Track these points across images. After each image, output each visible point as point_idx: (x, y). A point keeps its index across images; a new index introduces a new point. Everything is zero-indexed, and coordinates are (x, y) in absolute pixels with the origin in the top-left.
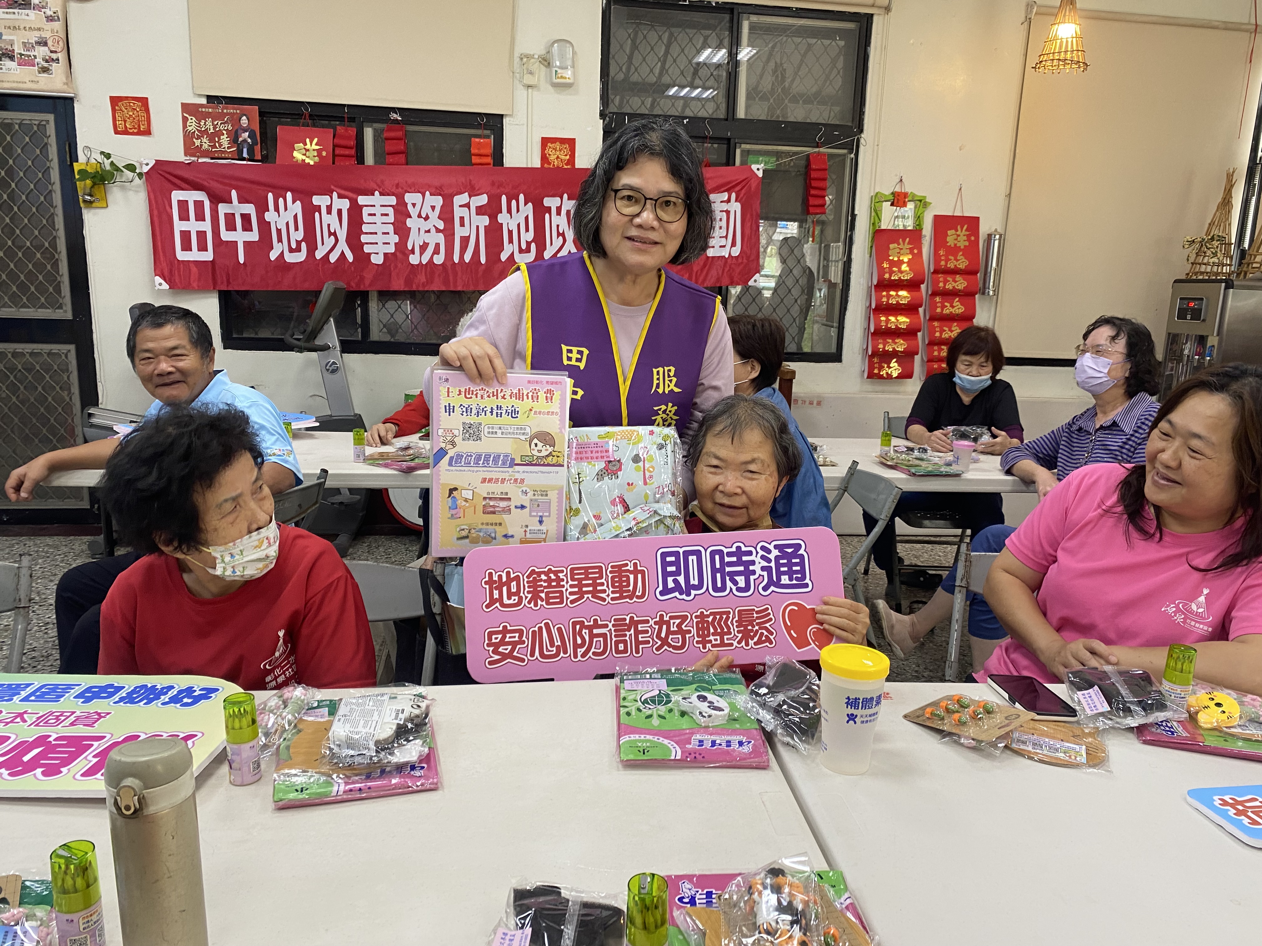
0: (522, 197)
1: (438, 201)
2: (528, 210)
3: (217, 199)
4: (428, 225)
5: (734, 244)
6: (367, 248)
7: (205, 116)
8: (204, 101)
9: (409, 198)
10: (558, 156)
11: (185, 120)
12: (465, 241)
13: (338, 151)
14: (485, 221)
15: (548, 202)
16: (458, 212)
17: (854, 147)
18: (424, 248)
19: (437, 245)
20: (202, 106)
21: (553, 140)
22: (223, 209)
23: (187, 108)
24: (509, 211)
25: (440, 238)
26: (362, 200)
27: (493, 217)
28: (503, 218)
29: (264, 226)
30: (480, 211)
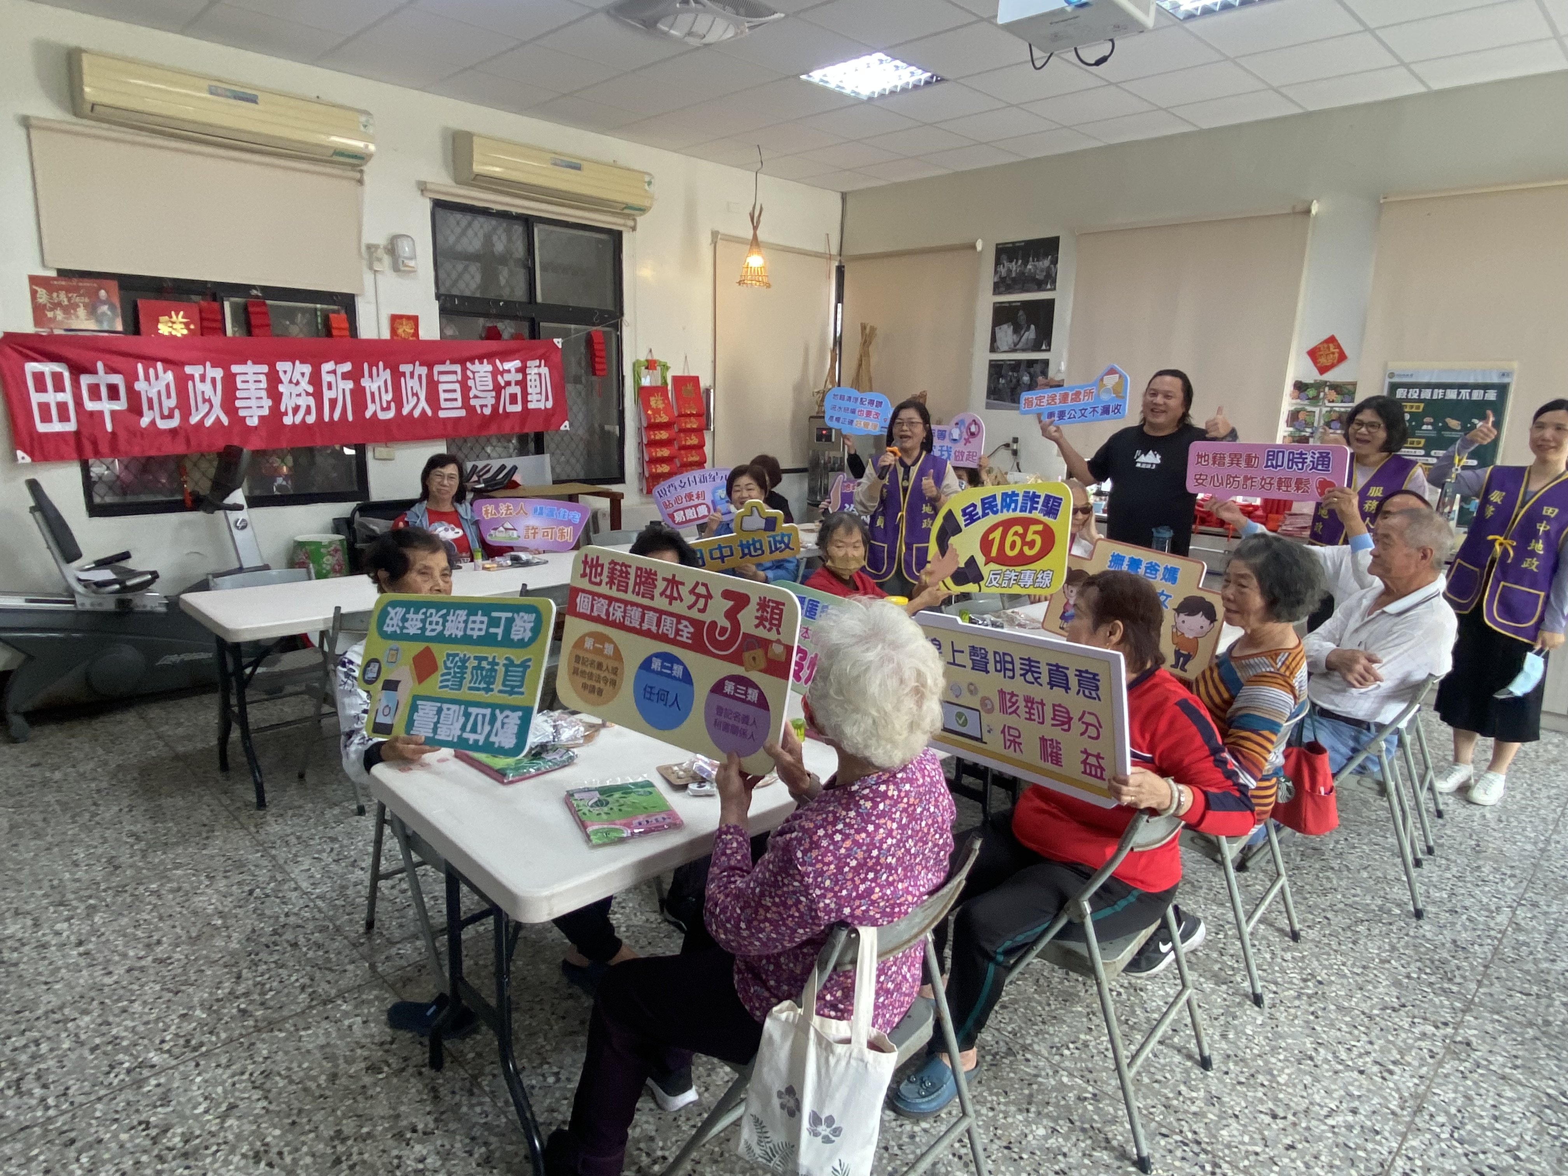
0: (381, 364)
1: (307, 369)
2: (387, 375)
3: (77, 370)
4: (299, 389)
5: (547, 399)
6: (242, 413)
7: (58, 289)
8: (54, 274)
9: (281, 366)
10: (405, 330)
11: (34, 294)
12: (333, 402)
13: (206, 324)
14: (349, 385)
15: (403, 368)
16: (326, 378)
17: (617, 327)
18: (296, 409)
19: (308, 408)
20: (53, 279)
21: (401, 317)
22: (85, 380)
23: (34, 280)
24: (371, 376)
25: (311, 401)
26: (235, 369)
27: (357, 382)
28: (365, 382)
29: (134, 397)
30: (345, 377)
